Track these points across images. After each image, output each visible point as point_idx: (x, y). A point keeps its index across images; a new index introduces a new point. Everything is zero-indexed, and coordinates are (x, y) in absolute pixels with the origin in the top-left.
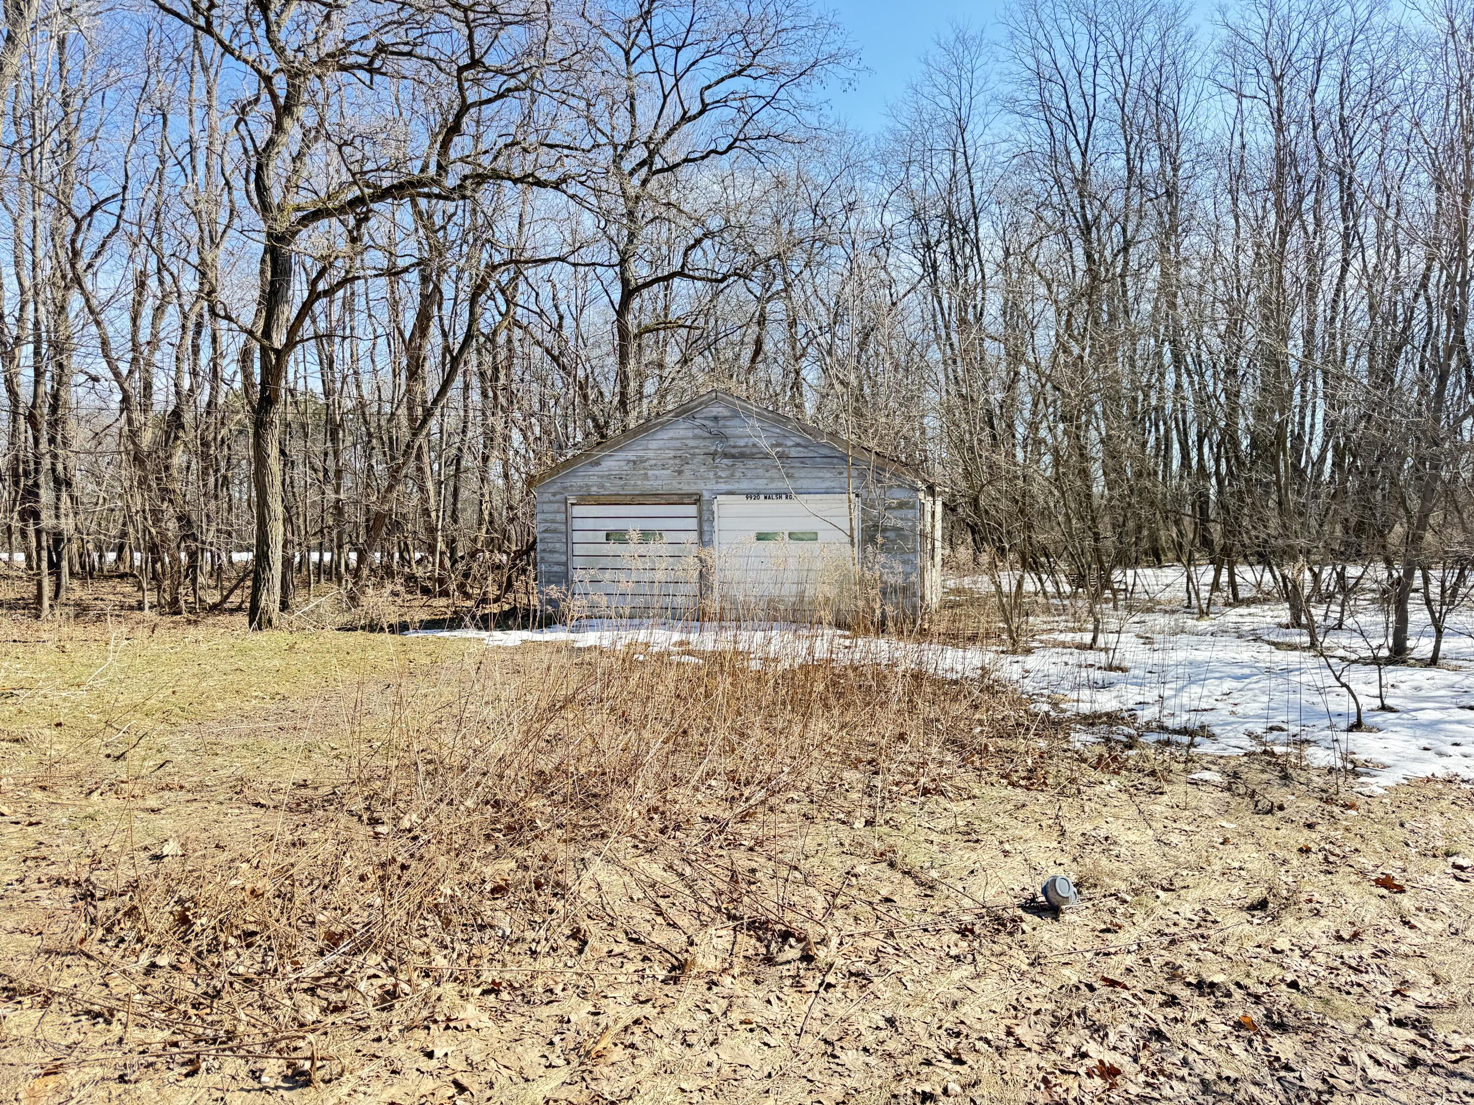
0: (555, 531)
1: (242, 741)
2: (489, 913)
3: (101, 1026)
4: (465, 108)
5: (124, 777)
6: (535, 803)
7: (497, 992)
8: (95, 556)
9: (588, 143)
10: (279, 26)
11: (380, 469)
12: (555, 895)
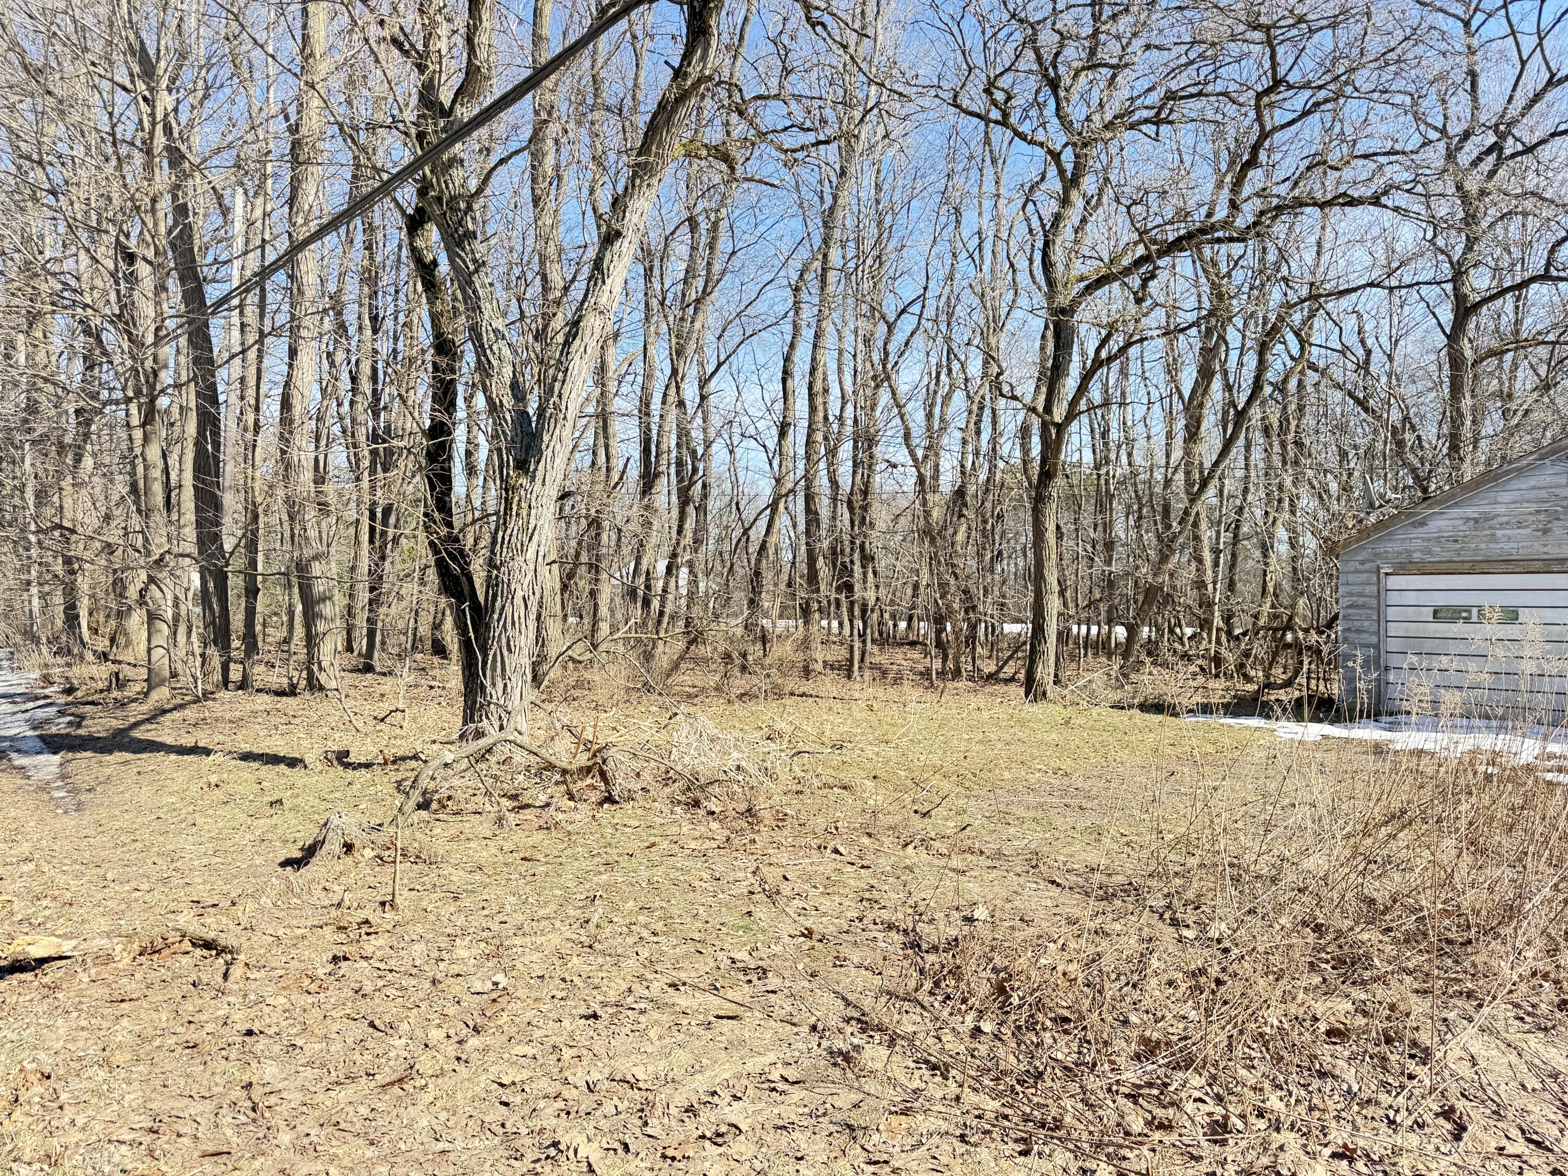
0: (1363, 606)
1: (1032, 814)
2: (1329, 1059)
3: (938, 1079)
4: (1264, 135)
5: (933, 834)
6: (1369, 936)
7: (1351, 1160)
8: (891, 623)
9: (1416, 141)
10: (1067, 100)
11: (1149, 538)
12: (1412, 1056)
